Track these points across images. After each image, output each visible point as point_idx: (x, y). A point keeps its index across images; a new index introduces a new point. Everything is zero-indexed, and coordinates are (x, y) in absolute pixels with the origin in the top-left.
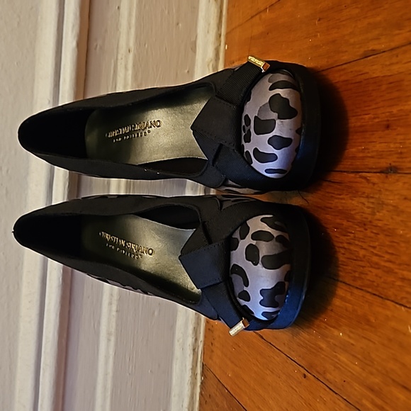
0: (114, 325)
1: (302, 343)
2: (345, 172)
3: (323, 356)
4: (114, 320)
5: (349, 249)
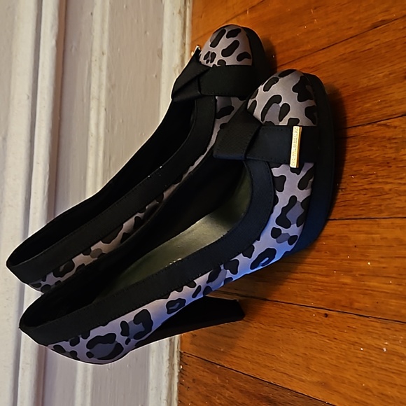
1: (320, 288)
2: (359, 126)
3: (348, 290)
5: (371, 189)
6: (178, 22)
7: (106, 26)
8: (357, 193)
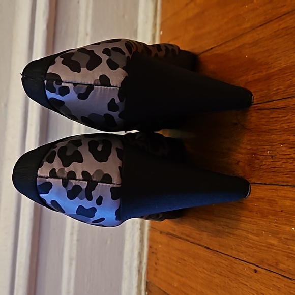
0: (75, 251)
1: (251, 245)
2: (289, 98)
3: (275, 251)
4: (75, 248)
6: (151, 6)
7: (90, 11)
8: (285, 161)
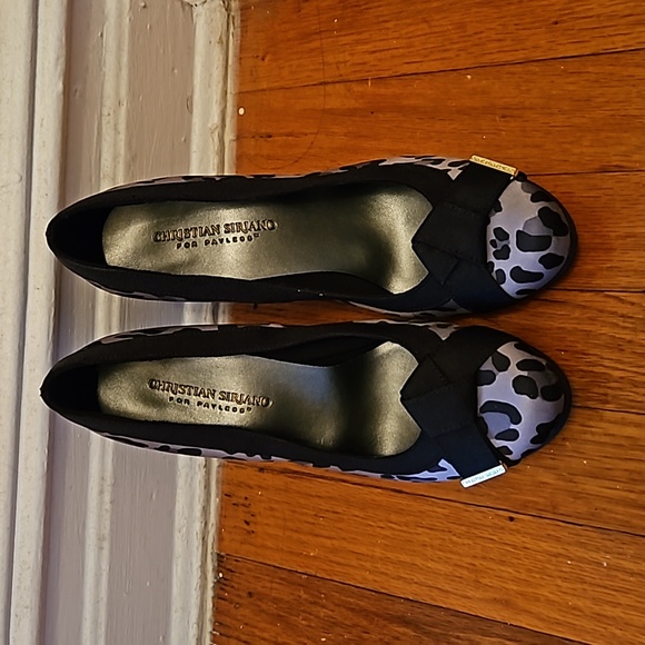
0: (108, 523)
2: (574, 290)
4: (107, 516)
5: (591, 371)
